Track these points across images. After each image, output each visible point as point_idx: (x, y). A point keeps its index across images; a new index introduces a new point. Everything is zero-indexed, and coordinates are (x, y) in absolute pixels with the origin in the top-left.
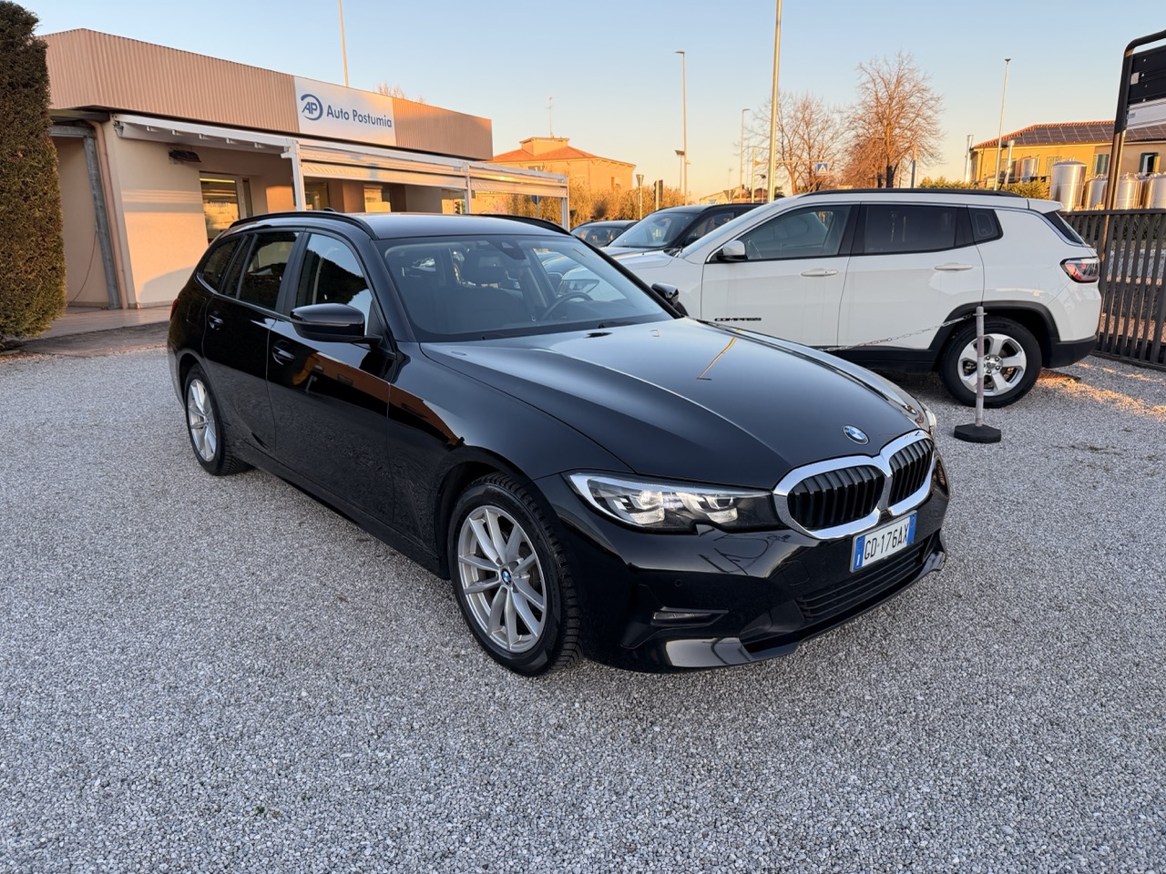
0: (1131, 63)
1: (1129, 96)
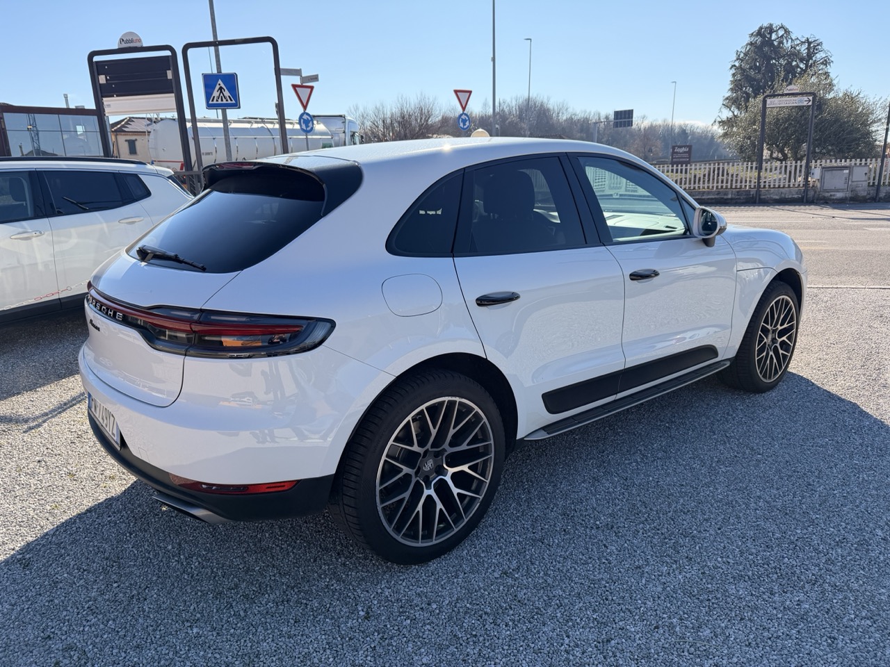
0: (96, 68)
1: (101, 92)
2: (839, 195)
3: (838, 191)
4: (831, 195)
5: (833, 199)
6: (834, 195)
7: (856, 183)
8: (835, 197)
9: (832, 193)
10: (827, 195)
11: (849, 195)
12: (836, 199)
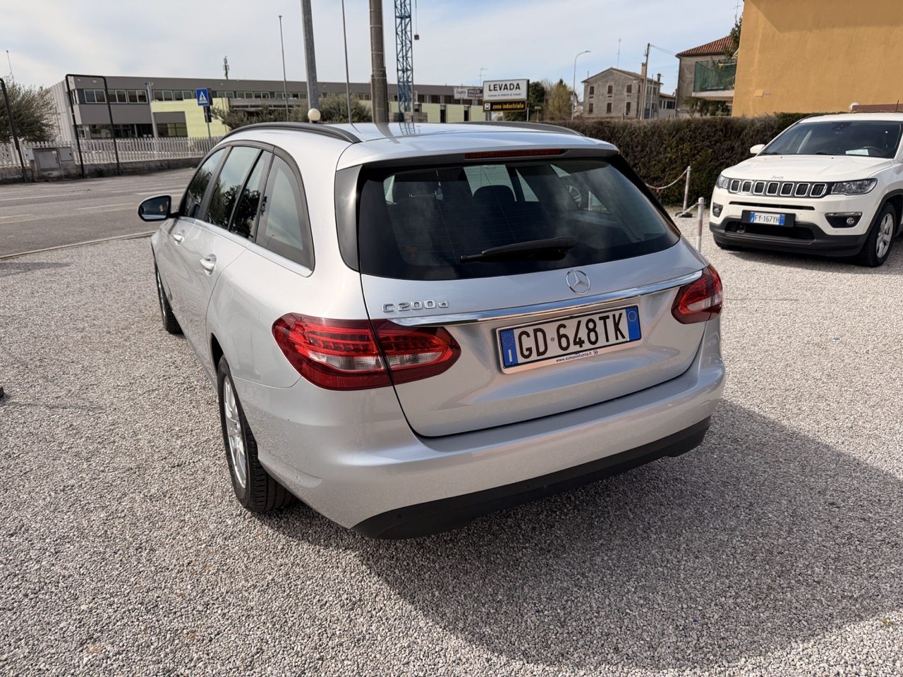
2: (55, 173)
3: (53, 169)
4: (49, 174)
5: (52, 178)
6: (51, 174)
7: (64, 163)
8: (52, 176)
9: (49, 172)
10: (45, 174)
11: (63, 173)
12: (54, 178)
